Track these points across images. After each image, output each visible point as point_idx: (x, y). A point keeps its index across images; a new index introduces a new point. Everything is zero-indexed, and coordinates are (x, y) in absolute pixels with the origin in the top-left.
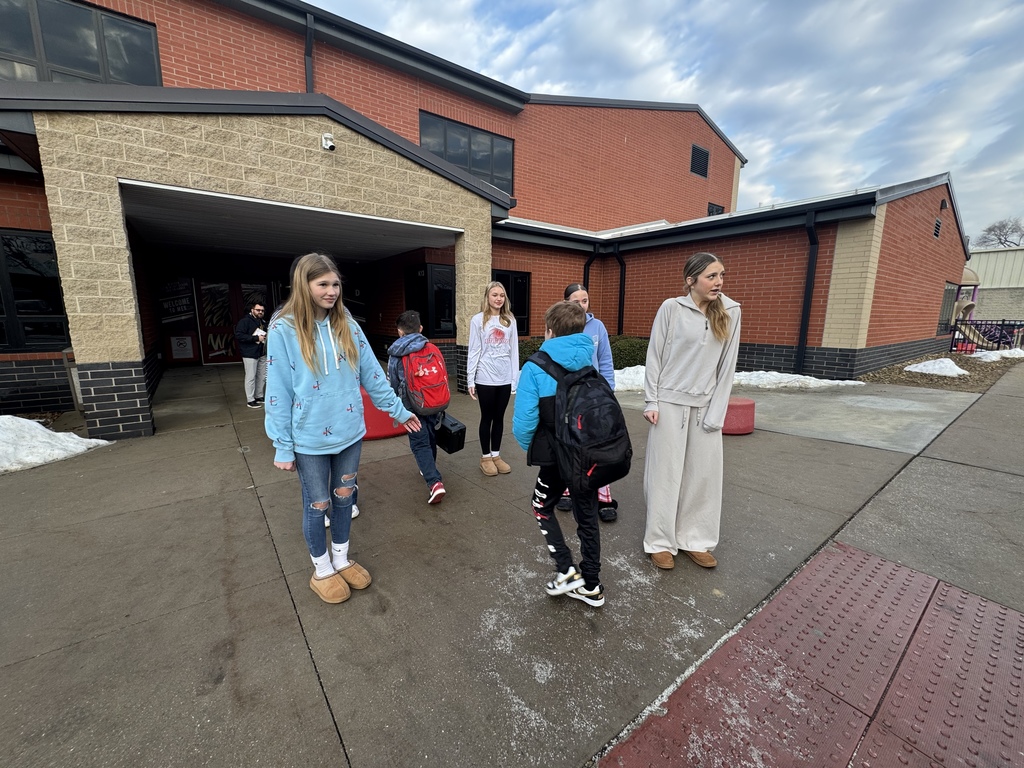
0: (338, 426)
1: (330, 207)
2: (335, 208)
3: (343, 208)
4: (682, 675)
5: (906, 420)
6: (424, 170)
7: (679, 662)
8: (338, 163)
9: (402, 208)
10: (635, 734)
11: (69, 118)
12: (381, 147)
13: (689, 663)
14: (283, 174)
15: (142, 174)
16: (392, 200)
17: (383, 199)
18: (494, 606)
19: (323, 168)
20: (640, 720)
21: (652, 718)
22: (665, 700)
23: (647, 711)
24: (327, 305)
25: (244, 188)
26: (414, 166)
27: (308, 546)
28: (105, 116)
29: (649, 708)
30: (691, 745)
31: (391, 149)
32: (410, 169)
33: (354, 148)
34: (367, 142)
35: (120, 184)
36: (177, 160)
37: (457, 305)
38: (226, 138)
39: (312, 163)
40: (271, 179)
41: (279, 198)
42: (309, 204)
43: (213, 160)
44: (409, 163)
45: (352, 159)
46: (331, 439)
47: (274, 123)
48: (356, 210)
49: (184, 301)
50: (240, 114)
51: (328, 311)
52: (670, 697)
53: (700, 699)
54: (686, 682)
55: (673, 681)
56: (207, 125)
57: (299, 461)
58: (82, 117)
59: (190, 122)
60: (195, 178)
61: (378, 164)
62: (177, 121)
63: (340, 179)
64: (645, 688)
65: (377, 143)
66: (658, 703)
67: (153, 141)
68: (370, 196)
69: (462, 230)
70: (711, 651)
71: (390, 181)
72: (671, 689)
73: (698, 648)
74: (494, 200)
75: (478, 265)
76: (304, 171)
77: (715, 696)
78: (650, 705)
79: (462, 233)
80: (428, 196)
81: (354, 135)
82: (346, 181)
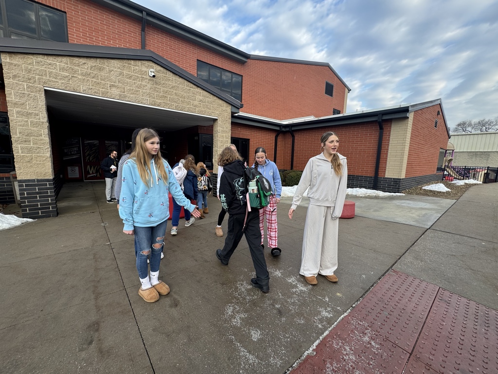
0: (156, 212)
1: (152, 105)
2: (154, 105)
3: (158, 106)
4: (323, 335)
5: (424, 212)
6: (199, 89)
7: (321, 329)
8: (157, 83)
9: (188, 106)
10: (300, 365)
11: (20, 56)
12: (178, 77)
13: (326, 329)
14: (129, 88)
15: (57, 85)
16: (183, 102)
17: (179, 102)
18: (232, 303)
19: (149, 86)
20: (303, 358)
21: (308, 356)
22: (315, 348)
23: (306, 354)
24: (154, 153)
25: (109, 94)
26: (194, 86)
27: (138, 273)
28: (39, 56)
29: (307, 352)
30: (327, 370)
31: (183, 78)
32: (192, 88)
33: (165, 77)
34: (171, 74)
35: (45, 90)
36: (75, 79)
37: (214, 154)
38: (100, 69)
39: (144, 83)
40: (123, 90)
41: (127, 99)
42: (142, 103)
43: (94, 80)
44: (192, 85)
45: (164, 82)
46: (152, 219)
47: (125, 63)
48: (165, 106)
49: (75, 149)
50: (108, 58)
52: (317, 346)
53: (331, 347)
54: (324, 339)
55: (318, 338)
56: (91, 63)
57: (136, 230)
58: (26, 56)
59: (82, 61)
60: (84, 88)
61: (176, 85)
62: (76, 60)
63: (157, 91)
64: (305, 342)
65: (176, 75)
66: (311, 349)
67: (63, 69)
68: (172, 100)
70: (336, 323)
71: (182, 93)
72: (318, 342)
73: (330, 322)
74: (233, 104)
75: (225, 135)
76: (139, 87)
77: (338, 345)
78: (307, 350)
79: (217, 119)
80: (200, 101)
81: (165, 71)
82: (160, 93)
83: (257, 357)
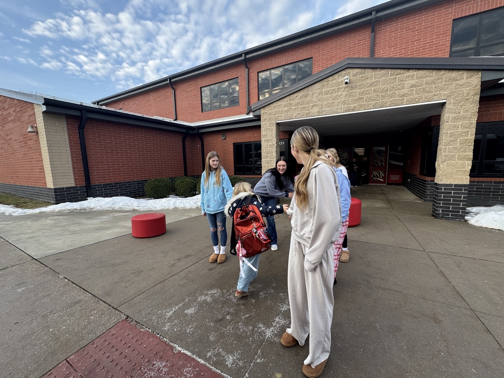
1: (346, 111)
2: (349, 111)
3: (353, 110)
4: (198, 358)
6: (411, 71)
7: (206, 355)
8: (352, 88)
9: (391, 100)
10: (165, 343)
12: (379, 70)
13: (206, 360)
14: (326, 103)
15: (282, 118)
16: (383, 97)
17: (378, 98)
19: (344, 94)
20: (171, 344)
21: (172, 348)
22: (182, 351)
23: (175, 345)
24: (214, 167)
26: (402, 71)
28: (274, 103)
29: (177, 346)
30: (159, 363)
31: (385, 68)
32: (400, 74)
33: (362, 77)
34: (370, 71)
35: (276, 123)
36: (291, 110)
38: (306, 96)
40: (321, 107)
41: (324, 113)
42: (336, 113)
43: (302, 106)
44: (399, 71)
45: (360, 83)
46: (209, 209)
47: (324, 82)
48: (360, 109)
51: (216, 169)
52: (184, 353)
53: (185, 366)
54: (193, 359)
55: (193, 354)
59: (295, 95)
61: (377, 79)
63: (352, 96)
64: (186, 343)
65: (377, 68)
66: (180, 349)
67: (285, 106)
68: (370, 99)
69: (445, 101)
70: (219, 372)
71: (383, 87)
72: (189, 354)
73: (220, 363)
74: (485, 68)
75: (460, 123)
76: (335, 98)
77: (187, 373)
78: (179, 346)
79: (445, 103)
80: (412, 87)
81: (363, 70)
82: (356, 96)
83: (171, 316)
